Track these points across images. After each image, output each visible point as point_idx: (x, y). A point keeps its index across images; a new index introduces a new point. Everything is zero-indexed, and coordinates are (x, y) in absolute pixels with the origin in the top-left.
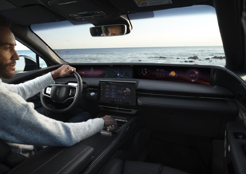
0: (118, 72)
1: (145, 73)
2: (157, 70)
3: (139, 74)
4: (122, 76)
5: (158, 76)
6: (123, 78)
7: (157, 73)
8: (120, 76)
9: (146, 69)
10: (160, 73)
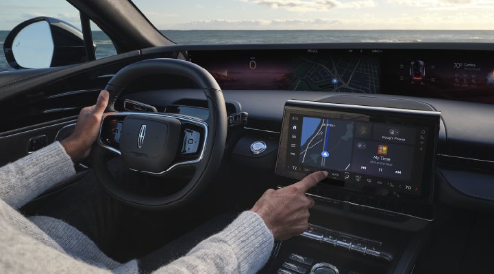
0: (333, 72)
1: (419, 75)
2: (457, 65)
3: (402, 78)
4: (345, 85)
5: (459, 85)
6: (348, 91)
7: (457, 75)
8: (339, 84)
9: (421, 63)
10: (465, 76)
